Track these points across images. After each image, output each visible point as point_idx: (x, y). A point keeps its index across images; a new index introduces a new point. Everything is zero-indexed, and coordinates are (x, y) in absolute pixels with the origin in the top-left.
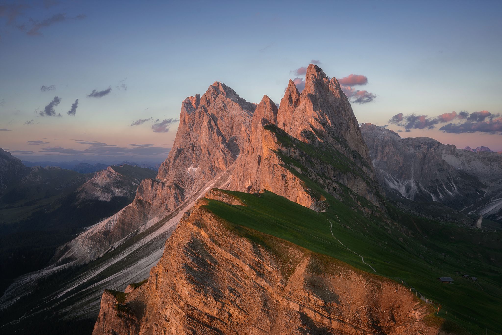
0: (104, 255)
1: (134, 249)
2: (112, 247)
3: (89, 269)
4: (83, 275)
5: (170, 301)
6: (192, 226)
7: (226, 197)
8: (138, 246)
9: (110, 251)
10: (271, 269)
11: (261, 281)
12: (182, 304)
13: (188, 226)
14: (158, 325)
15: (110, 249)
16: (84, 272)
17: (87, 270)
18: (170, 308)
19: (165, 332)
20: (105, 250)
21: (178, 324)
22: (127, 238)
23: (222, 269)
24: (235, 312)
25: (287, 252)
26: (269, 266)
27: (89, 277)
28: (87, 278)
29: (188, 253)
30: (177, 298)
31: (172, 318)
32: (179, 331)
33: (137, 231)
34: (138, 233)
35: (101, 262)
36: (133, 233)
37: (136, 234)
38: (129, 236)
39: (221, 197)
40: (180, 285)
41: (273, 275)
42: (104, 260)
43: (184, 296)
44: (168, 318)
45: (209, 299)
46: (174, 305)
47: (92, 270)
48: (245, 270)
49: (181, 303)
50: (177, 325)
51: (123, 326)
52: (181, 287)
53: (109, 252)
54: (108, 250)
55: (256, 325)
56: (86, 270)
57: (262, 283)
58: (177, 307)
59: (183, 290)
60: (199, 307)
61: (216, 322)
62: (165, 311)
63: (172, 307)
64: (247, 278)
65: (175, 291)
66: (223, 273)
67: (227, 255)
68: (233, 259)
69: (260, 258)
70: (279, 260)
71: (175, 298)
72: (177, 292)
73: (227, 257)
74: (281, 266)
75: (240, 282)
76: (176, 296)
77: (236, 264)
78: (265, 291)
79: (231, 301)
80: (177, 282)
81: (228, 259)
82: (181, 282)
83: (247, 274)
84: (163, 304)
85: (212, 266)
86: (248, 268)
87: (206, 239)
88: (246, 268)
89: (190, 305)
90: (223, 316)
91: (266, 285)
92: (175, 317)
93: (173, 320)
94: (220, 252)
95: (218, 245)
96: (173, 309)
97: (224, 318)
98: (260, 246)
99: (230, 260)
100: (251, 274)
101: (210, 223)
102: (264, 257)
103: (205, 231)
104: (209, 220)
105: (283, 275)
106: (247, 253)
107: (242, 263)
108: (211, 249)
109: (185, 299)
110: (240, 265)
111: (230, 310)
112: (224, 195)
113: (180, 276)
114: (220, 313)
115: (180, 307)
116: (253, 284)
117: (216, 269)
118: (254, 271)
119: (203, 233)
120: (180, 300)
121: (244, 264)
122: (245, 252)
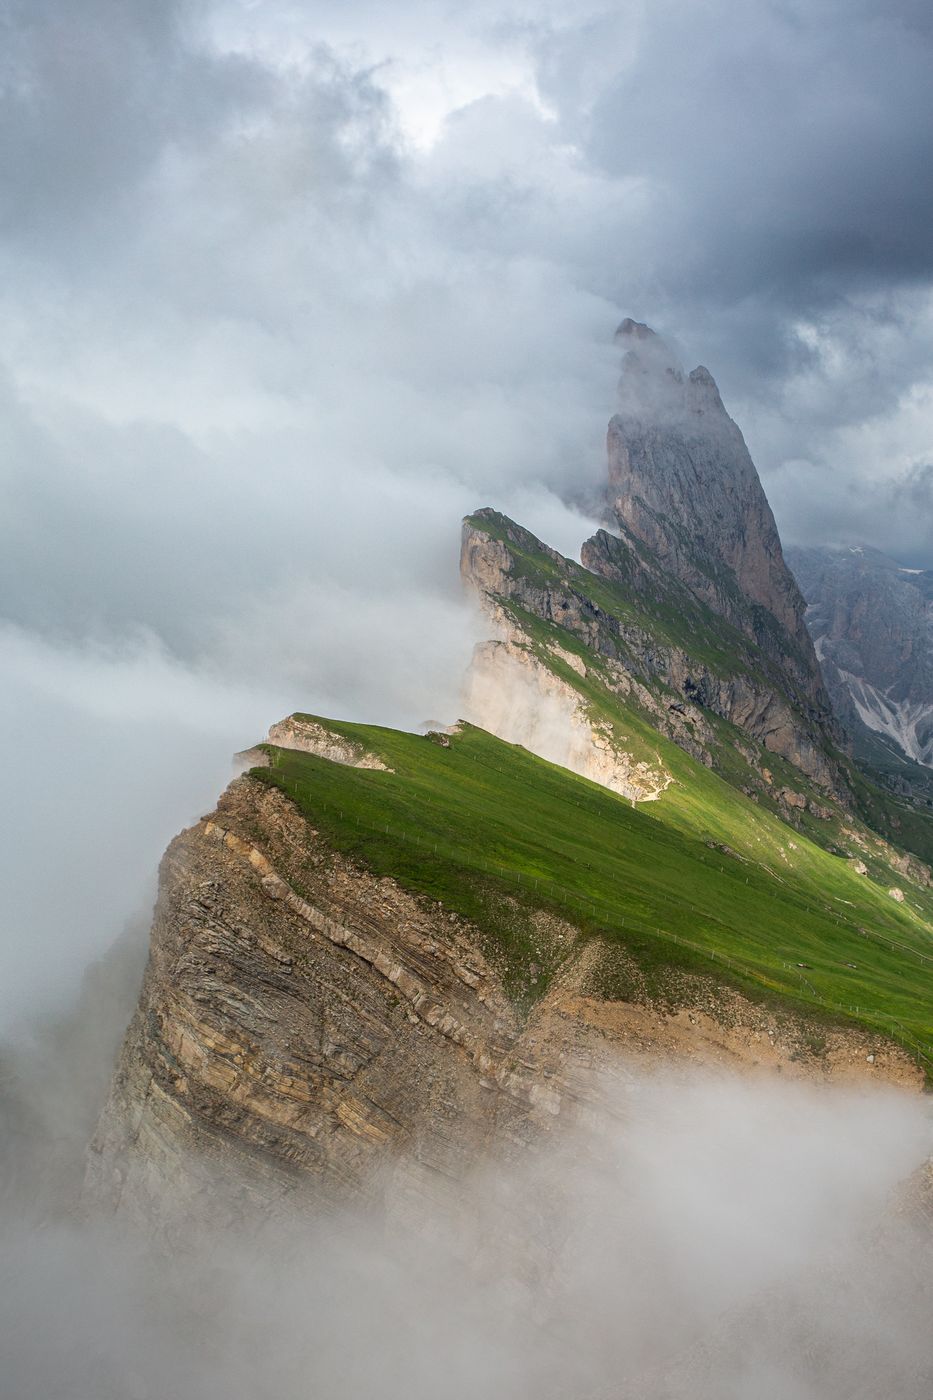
5: (142, 1073)
6: (220, 833)
7: (335, 743)
10: (475, 977)
11: (441, 1017)
12: (182, 1085)
13: (207, 833)
14: (102, 1149)
18: (143, 1096)
19: (124, 1175)
21: (166, 1150)
23: (313, 974)
24: (353, 1115)
25: (528, 927)
26: (468, 969)
29: (205, 921)
30: (167, 1066)
31: (148, 1128)
32: (170, 1172)
39: (322, 744)
40: (177, 1024)
41: (481, 998)
43: (190, 1061)
44: (135, 1126)
45: (269, 1069)
46: (156, 1087)
48: (390, 979)
49: (178, 1083)
50: (163, 1152)
52: (181, 1030)
55: (420, 1157)
57: (443, 1021)
58: (164, 1095)
59: (184, 1041)
60: (237, 1095)
61: (291, 1146)
62: (125, 1106)
63: (148, 1094)
64: (394, 1005)
65: (160, 1042)
66: (319, 987)
67: (333, 929)
68: (353, 945)
69: (439, 941)
70: (500, 950)
71: (160, 1066)
72: (167, 1047)
73: (332, 938)
74: (507, 969)
75: (371, 1017)
76: (162, 1057)
77: (362, 959)
78: (452, 1048)
79: (341, 1077)
80: (168, 1015)
81: (335, 944)
82: (181, 1014)
83: (396, 992)
84: (122, 1082)
85: (282, 963)
86: (396, 973)
87: (264, 876)
88: (393, 973)
89: (207, 1088)
90: (315, 1125)
91: (456, 1030)
92: (159, 1125)
93: (153, 1135)
94: (309, 919)
95: (303, 896)
96: (153, 1100)
97: (317, 1134)
98: (440, 903)
99: (342, 946)
100: (409, 993)
101: (280, 827)
102: (453, 940)
103: (262, 852)
104: (276, 815)
105: (511, 997)
106: (399, 926)
107: (380, 956)
108: (280, 911)
109: (193, 1069)
110: (376, 962)
111: (337, 1106)
112: (329, 736)
113: (177, 994)
114: (304, 1117)
115: (174, 1095)
116: (414, 1025)
117: (297, 973)
118: (417, 984)
119: (255, 857)
120: (175, 1072)
121: (387, 961)
122: (392, 921)
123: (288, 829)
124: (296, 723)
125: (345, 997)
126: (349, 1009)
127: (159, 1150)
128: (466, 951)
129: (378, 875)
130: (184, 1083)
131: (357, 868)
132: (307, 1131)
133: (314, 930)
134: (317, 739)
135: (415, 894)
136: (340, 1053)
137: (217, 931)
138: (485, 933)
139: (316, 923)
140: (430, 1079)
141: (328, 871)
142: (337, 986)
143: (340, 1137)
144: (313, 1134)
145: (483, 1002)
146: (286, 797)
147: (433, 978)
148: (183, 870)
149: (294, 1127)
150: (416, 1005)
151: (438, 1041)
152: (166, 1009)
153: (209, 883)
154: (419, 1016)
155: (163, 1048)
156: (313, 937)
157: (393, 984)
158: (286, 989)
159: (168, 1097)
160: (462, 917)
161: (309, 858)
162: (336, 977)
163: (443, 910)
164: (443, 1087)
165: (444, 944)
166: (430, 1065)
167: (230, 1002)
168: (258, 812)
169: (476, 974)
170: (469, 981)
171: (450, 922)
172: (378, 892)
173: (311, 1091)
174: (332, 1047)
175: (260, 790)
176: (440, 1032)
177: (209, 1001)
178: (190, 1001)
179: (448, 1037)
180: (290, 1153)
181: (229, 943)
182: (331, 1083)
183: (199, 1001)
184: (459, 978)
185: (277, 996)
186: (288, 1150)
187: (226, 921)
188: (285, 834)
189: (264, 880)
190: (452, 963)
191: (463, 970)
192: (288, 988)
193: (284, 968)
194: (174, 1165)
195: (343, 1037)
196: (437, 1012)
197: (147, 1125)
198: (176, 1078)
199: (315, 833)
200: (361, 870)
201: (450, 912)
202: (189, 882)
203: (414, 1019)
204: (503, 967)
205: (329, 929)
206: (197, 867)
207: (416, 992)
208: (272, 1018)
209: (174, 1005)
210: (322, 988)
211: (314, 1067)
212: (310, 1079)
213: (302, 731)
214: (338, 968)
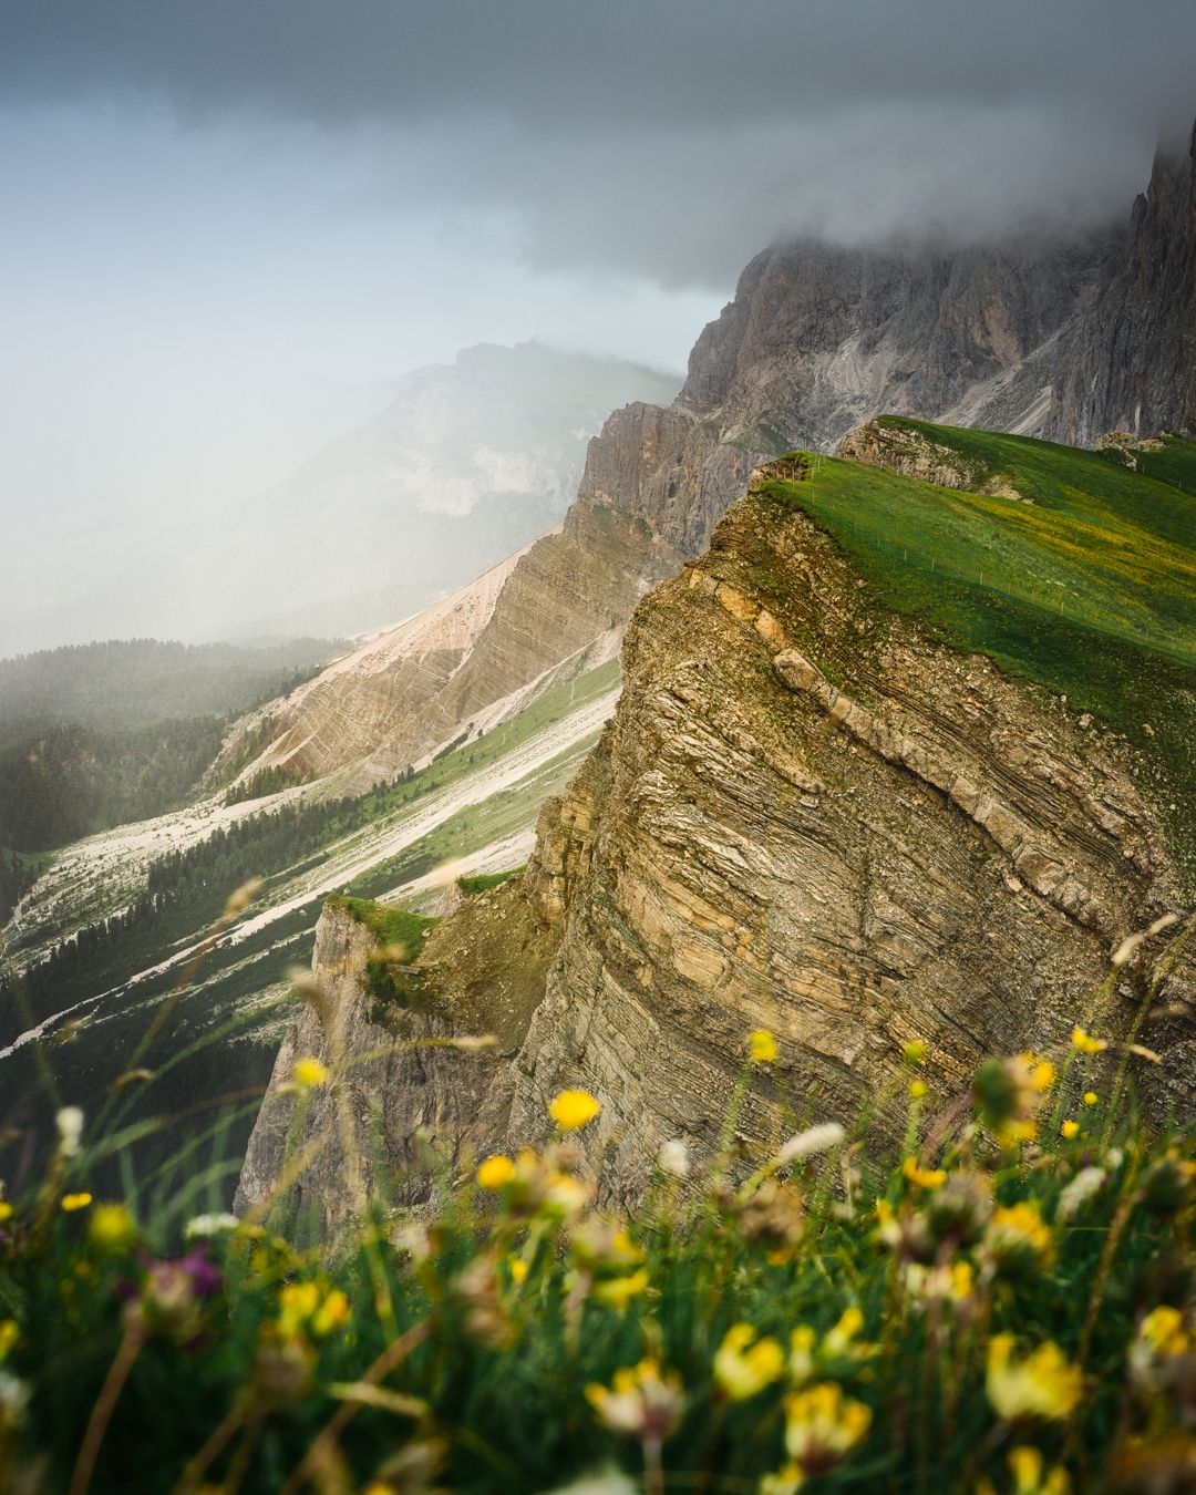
0: (435, 760)
1: (568, 739)
2: (472, 725)
3: (365, 822)
4: (341, 847)
5: (589, 958)
6: (710, 585)
7: (944, 460)
8: (585, 723)
9: (462, 746)
10: (1117, 818)
11: (1059, 881)
12: (645, 977)
13: (692, 586)
14: (533, 1070)
15: (459, 734)
16: (342, 833)
17: (356, 829)
18: (592, 992)
20: (438, 740)
21: (624, 1075)
22: (537, 687)
23: (854, 810)
26: (1107, 806)
27: (364, 859)
28: (360, 861)
30: (623, 946)
31: (598, 1040)
32: (627, 1106)
33: (585, 657)
34: (591, 666)
35: (417, 795)
36: (568, 663)
37: (581, 668)
38: (546, 678)
39: (923, 463)
40: (636, 882)
41: (1128, 853)
42: (434, 787)
43: (656, 939)
44: (580, 1037)
45: (777, 957)
46: (608, 978)
47: (378, 828)
48: (976, 818)
49: (640, 972)
50: (619, 1077)
51: (405, 1071)
52: (642, 890)
53: (459, 748)
54: (454, 738)
56: (353, 828)
57: (1062, 889)
58: (620, 989)
59: (647, 908)
60: (726, 995)
61: (815, 1076)
62: (565, 1006)
63: (598, 990)
64: (982, 861)
65: (613, 908)
66: (862, 830)
67: (884, 738)
68: (917, 764)
69: (1059, 759)
70: (1163, 774)
71: (613, 946)
72: (624, 916)
73: (883, 751)
74: (1173, 807)
75: (945, 880)
76: (617, 933)
77: (932, 786)
78: (1078, 933)
79: (896, 974)
80: (625, 867)
81: (889, 762)
82: (641, 866)
83: (986, 842)
84: (561, 970)
85: (804, 792)
86: (988, 809)
87: (778, 653)
88: (980, 808)
89: (684, 982)
90: (851, 1046)
91: (1082, 903)
92: (613, 1037)
93: (605, 1050)
94: (848, 721)
95: (839, 686)
96: (606, 997)
97: (856, 1060)
98: (1064, 698)
99: (899, 765)
100: (1006, 841)
101: (806, 575)
102: (1083, 759)
103: (777, 616)
104: (799, 556)
105: (1177, 852)
106: (993, 734)
107: (961, 781)
108: (803, 710)
109: (660, 951)
110: (953, 791)
111: (889, 1018)
112: (934, 450)
113: (634, 833)
114: (835, 1033)
115: (637, 990)
116: (1013, 893)
117: (827, 807)
118: (1020, 825)
119: (766, 624)
120: (634, 956)
121: (972, 790)
122: (982, 725)
123: (818, 578)
124: (882, 432)
125: (902, 847)
126: (910, 866)
127: (614, 1076)
128: (1105, 776)
129: (960, 653)
130: (648, 973)
131: (928, 640)
132: (840, 1055)
133: (855, 740)
134: (914, 456)
135: (1021, 681)
136: (892, 935)
137: (699, 739)
138: (1139, 747)
139: (859, 728)
140: (1037, 981)
141: (879, 645)
142: (891, 828)
143: (891, 1067)
144: (848, 1061)
145: (1130, 859)
146: (816, 528)
147: (1047, 819)
148: (655, 644)
149: (818, 1048)
150: (1019, 861)
151: (1054, 921)
152: (622, 859)
153: (689, 663)
154: (1022, 881)
155: (617, 919)
156: (855, 750)
157: (979, 825)
158: (809, 832)
159: (626, 994)
160: (1099, 719)
161: (849, 624)
162: (889, 815)
163: (1070, 710)
164: (1059, 994)
165: (1068, 764)
166: (1039, 959)
167: (716, 848)
168: (772, 551)
169: (1120, 813)
170: (1108, 825)
171: (1080, 728)
172: (961, 679)
173: (844, 992)
174: (877, 925)
175: (775, 517)
176: (1058, 906)
177: (684, 848)
178: (654, 846)
179: (1072, 917)
180: (812, 1088)
181: (718, 757)
182: (878, 983)
183: (669, 845)
184: (1092, 820)
185: (793, 842)
186: (807, 1085)
187: (716, 723)
188: (813, 585)
189: (778, 660)
190: (1079, 795)
191: (1098, 807)
192: (813, 831)
193: (805, 800)
194: (635, 1097)
195: (898, 910)
196: (1053, 873)
197: (596, 1037)
198: (636, 965)
199: (860, 583)
200: (935, 644)
201: (1082, 712)
202: (662, 662)
203: (1015, 885)
204: (1168, 803)
205: (879, 737)
206: (674, 639)
207: (1019, 839)
208: (786, 876)
209: (632, 853)
210: (868, 832)
211: (850, 956)
212: (843, 974)
213: (890, 443)
214: (893, 801)
